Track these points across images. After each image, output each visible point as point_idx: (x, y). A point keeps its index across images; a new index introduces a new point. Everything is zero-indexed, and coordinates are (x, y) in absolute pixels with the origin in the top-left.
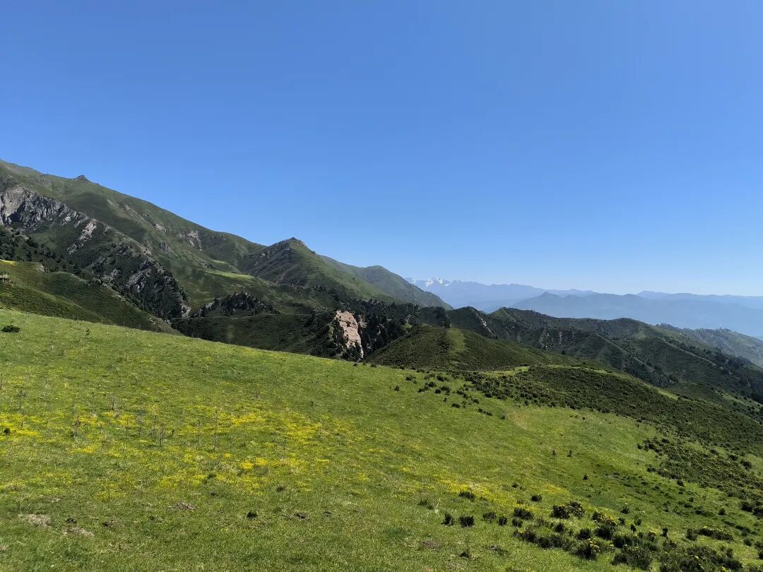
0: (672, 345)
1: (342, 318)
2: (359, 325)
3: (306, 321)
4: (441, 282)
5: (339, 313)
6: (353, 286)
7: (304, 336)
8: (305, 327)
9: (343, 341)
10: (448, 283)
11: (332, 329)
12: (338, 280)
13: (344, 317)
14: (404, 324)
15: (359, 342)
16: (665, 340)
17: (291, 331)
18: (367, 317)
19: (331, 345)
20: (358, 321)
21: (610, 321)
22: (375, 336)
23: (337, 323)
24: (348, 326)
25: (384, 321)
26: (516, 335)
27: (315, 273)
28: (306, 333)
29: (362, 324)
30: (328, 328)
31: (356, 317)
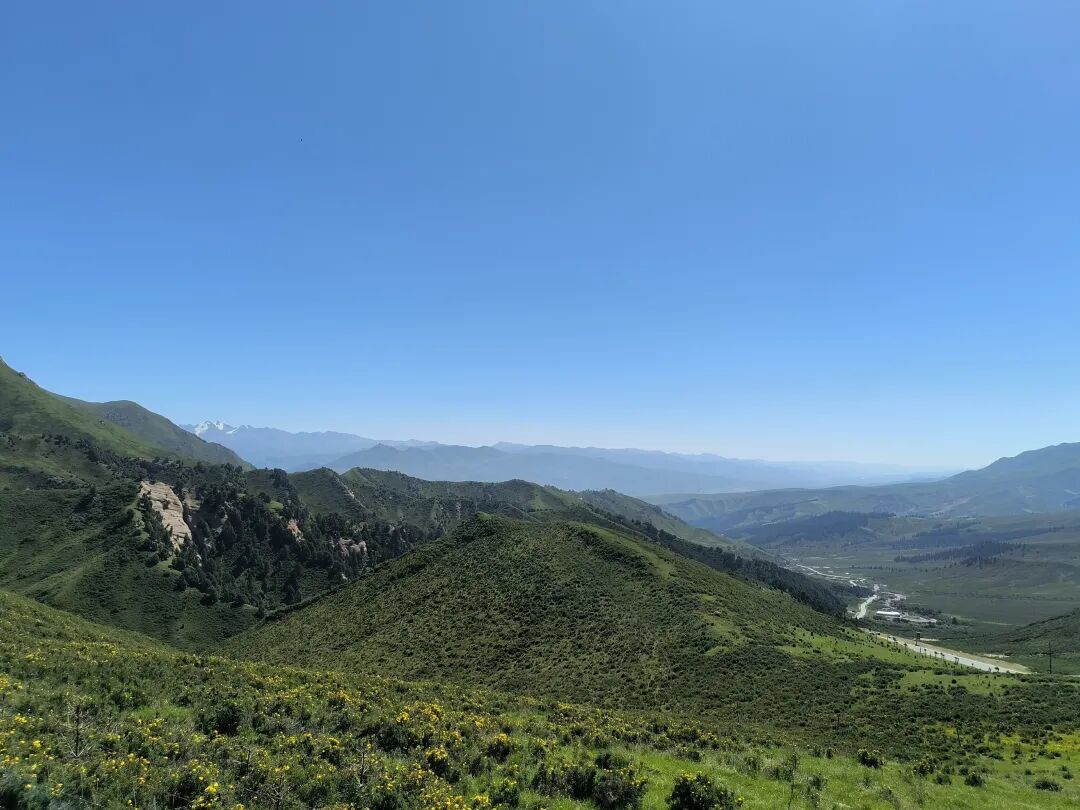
0: (598, 515)
1: (153, 495)
2: (185, 506)
3: (76, 501)
4: (221, 427)
5: (146, 486)
6: (106, 434)
7: (76, 530)
8: (76, 511)
9: (166, 536)
10: (232, 428)
11: (138, 515)
12: (77, 425)
13: (158, 491)
14: (268, 502)
15: (190, 535)
16: (590, 510)
17: (43, 522)
18: (200, 491)
19: (146, 547)
20: (182, 498)
21: (501, 485)
22: (219, 524)
23: (146, 503)
24: (165, 507)
25: (232, 496)
26: (396, 510)
27: (30, 411)
28: (79, 525)
29: (191, 503)
30: (131, 514)
31: (177, 490)
